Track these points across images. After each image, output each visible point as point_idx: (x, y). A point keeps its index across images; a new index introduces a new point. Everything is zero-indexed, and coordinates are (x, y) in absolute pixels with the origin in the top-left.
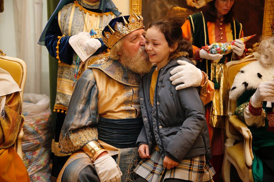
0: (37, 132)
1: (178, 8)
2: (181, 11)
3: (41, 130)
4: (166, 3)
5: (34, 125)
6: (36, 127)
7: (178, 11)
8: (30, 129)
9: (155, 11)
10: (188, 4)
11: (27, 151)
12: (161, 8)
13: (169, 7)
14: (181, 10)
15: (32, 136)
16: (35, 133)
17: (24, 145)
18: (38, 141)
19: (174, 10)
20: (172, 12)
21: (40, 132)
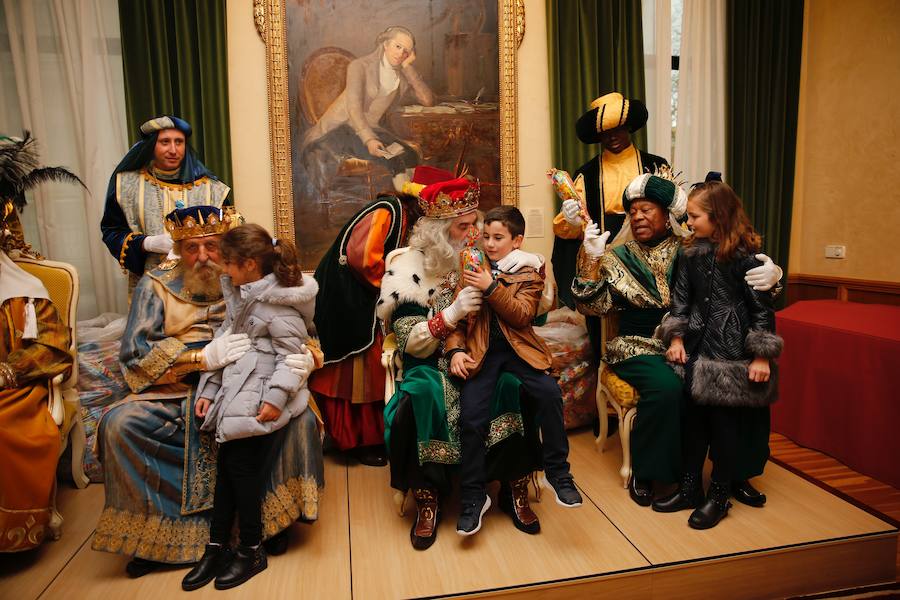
0: (107, 376)
1: (354, 160)
2: (361, 165)
3: (114, 372)
4: (332, 153)
5: (100, 365)
6: (104, 368)
7: (353, 166)
8: (95, 371)
9: (317, 165)
10: (371, 152)
11: (94, 406)
12: (326, 162)
13: (339, 159)
14: (359, 163)
15: (99, 381)
16: (104, 377)
17: (85, 396)
18: (110, 391)
19: (347, 163)
20: (344, 168)
21: (112, 375)
